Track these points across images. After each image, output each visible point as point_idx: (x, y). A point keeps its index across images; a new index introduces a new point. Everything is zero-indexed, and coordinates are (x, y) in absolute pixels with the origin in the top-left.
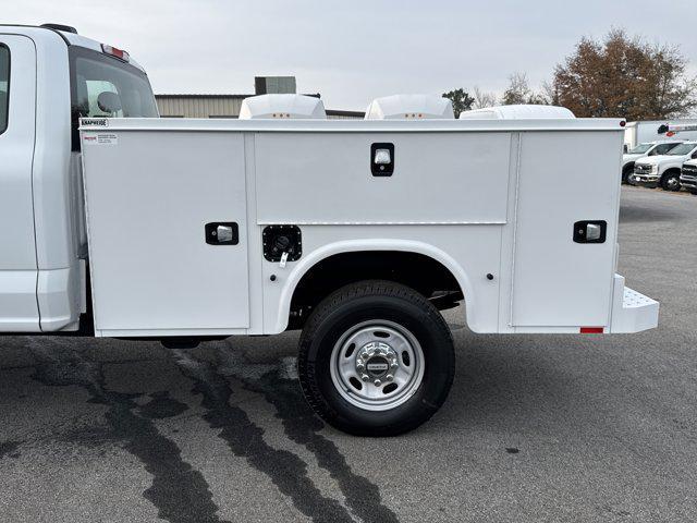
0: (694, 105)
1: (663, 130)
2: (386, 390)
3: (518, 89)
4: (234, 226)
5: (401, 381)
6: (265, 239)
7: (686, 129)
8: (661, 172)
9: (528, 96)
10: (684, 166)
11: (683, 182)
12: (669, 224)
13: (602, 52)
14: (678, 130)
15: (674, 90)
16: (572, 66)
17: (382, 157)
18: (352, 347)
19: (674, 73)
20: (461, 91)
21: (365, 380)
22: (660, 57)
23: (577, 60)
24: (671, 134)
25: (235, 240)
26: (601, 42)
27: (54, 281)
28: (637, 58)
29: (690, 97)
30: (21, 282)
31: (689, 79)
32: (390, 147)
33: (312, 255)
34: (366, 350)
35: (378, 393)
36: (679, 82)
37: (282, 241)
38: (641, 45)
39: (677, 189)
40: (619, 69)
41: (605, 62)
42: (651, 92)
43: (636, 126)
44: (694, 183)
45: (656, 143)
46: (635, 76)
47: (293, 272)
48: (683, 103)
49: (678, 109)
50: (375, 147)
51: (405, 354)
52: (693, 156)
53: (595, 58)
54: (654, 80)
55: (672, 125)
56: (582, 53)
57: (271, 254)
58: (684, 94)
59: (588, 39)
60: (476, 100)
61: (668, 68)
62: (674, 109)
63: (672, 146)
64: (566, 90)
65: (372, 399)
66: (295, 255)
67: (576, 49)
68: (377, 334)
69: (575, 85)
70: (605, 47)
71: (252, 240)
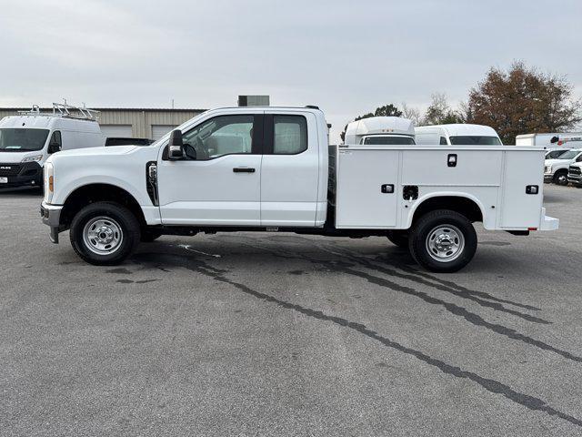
0: (579, 120)
1: (554, 140)
2: (447, 254)
3: (439, 106)
4: (393, 186)
5: (454, 250)
6: (404, 191)
7: (572, 140)
8: (554, 172)
9: (447, 111)
10: (571, 167)
11: (570, 178)
12: (560, 204)
13: (507, 78)
14: (566, 141)
15: (563, 109)
16: (483, 89)
17: (452, 159)
18: (434, 235)
19: (562, 96)
20: (392, 106)
21: (439, 250)
22: (551, 83)
23: (487, 85)
24: (560, 143)
25: (392, 191)
26: (505, 72)
27: (322, 207)
28: (534, 83)
29: (575, 115)
30: (311, 207)
31: (574, 101)
32: (455, 156)
33: (422, 198)
34: (441, 236)
35: (444, 255)
36: (566, 103)
37: (411, 192)
38: (536, 74)
39: (565, 184)
40: (520, 92)
41: (509, 86)
42: (545, 110)
43: (534, 137)
44: (578, 180)
45: (549, 150)
46: (532, 98)
47: (414, 204)
48: (569, 119)
49: (566, 123)
50: (449, 156)
51: (456, 239)
52: (578, 160)
53: (501, 83)
54: (547, 101)
55: (561, 137)
56: (491, 79)
57: (406, 197)
58: (570, 112)
59: (496, 68)
60: (404, 113)
61: (558, 92)
62: (562, 124)
63: (562, 153)
64: (478, 108)
65: (442, 257)
66: (415, 197)
67: (486, 77)
68: (445, 231)
69: (485, 103)
70: (508, 75)
71: (399, 191)
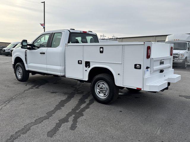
2: (104, 95)
4: (82, 61)
5: (107, 93)
6: (86, 63)
17: (101, 49)
27: (62, 68)
32: (103, 48)
33: (91, 67)
47: (89, 69)
50: (101, 48)
51: (107, 89)
57: (86, 66)
65: (101, 96)
68: (103, 83)
